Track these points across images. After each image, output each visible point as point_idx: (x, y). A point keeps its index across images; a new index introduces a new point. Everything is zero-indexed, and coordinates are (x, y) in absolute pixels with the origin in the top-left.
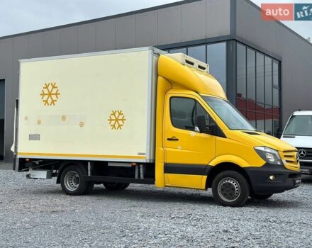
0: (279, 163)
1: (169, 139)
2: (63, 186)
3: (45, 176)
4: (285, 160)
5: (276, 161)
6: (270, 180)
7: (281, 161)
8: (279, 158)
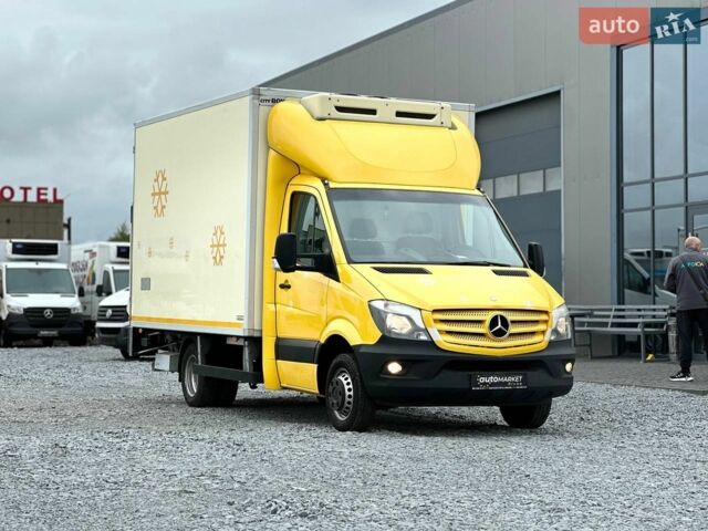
1: (282, 286)
2: (184, 387)
3: (168, 367)
4: (440, 331)
5: (412, 332)
6: (390, 374)
7: (426, 331)
8: (423, 327)
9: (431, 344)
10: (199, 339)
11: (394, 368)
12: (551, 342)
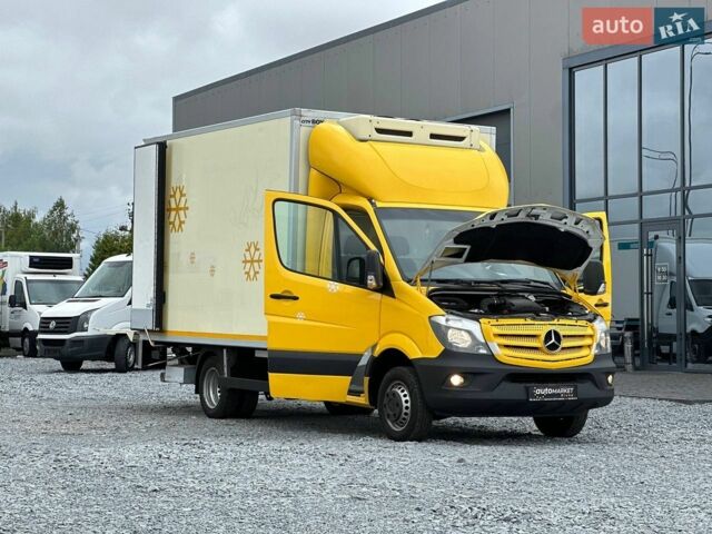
0: (483, 351)
2: (202, 398)
3: (181, 379)
4: (499, 345)
5: (472, 346)
6: (451, 385)
7: (486, 345)
8: (483, 341)
9: (491, 357)
10: (225, 351)
11: (456, 380)
12: (596, 356)
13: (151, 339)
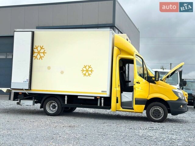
0: (184, 98)
2: (45, 110)
6: (181, 108)
10: (66, 96)
13: (27, 92)
